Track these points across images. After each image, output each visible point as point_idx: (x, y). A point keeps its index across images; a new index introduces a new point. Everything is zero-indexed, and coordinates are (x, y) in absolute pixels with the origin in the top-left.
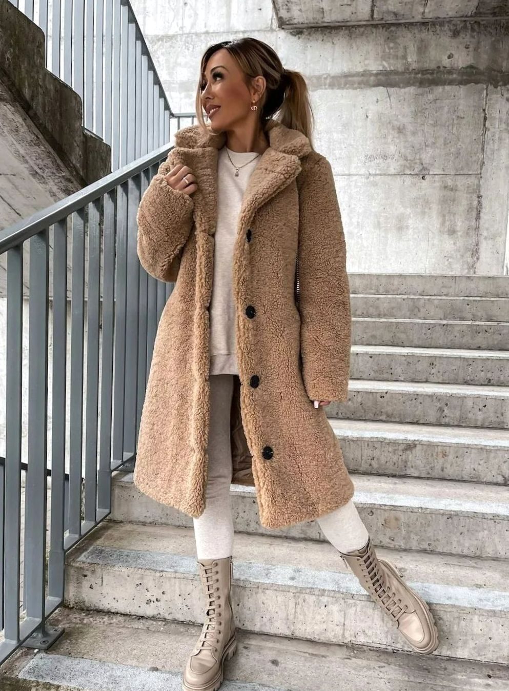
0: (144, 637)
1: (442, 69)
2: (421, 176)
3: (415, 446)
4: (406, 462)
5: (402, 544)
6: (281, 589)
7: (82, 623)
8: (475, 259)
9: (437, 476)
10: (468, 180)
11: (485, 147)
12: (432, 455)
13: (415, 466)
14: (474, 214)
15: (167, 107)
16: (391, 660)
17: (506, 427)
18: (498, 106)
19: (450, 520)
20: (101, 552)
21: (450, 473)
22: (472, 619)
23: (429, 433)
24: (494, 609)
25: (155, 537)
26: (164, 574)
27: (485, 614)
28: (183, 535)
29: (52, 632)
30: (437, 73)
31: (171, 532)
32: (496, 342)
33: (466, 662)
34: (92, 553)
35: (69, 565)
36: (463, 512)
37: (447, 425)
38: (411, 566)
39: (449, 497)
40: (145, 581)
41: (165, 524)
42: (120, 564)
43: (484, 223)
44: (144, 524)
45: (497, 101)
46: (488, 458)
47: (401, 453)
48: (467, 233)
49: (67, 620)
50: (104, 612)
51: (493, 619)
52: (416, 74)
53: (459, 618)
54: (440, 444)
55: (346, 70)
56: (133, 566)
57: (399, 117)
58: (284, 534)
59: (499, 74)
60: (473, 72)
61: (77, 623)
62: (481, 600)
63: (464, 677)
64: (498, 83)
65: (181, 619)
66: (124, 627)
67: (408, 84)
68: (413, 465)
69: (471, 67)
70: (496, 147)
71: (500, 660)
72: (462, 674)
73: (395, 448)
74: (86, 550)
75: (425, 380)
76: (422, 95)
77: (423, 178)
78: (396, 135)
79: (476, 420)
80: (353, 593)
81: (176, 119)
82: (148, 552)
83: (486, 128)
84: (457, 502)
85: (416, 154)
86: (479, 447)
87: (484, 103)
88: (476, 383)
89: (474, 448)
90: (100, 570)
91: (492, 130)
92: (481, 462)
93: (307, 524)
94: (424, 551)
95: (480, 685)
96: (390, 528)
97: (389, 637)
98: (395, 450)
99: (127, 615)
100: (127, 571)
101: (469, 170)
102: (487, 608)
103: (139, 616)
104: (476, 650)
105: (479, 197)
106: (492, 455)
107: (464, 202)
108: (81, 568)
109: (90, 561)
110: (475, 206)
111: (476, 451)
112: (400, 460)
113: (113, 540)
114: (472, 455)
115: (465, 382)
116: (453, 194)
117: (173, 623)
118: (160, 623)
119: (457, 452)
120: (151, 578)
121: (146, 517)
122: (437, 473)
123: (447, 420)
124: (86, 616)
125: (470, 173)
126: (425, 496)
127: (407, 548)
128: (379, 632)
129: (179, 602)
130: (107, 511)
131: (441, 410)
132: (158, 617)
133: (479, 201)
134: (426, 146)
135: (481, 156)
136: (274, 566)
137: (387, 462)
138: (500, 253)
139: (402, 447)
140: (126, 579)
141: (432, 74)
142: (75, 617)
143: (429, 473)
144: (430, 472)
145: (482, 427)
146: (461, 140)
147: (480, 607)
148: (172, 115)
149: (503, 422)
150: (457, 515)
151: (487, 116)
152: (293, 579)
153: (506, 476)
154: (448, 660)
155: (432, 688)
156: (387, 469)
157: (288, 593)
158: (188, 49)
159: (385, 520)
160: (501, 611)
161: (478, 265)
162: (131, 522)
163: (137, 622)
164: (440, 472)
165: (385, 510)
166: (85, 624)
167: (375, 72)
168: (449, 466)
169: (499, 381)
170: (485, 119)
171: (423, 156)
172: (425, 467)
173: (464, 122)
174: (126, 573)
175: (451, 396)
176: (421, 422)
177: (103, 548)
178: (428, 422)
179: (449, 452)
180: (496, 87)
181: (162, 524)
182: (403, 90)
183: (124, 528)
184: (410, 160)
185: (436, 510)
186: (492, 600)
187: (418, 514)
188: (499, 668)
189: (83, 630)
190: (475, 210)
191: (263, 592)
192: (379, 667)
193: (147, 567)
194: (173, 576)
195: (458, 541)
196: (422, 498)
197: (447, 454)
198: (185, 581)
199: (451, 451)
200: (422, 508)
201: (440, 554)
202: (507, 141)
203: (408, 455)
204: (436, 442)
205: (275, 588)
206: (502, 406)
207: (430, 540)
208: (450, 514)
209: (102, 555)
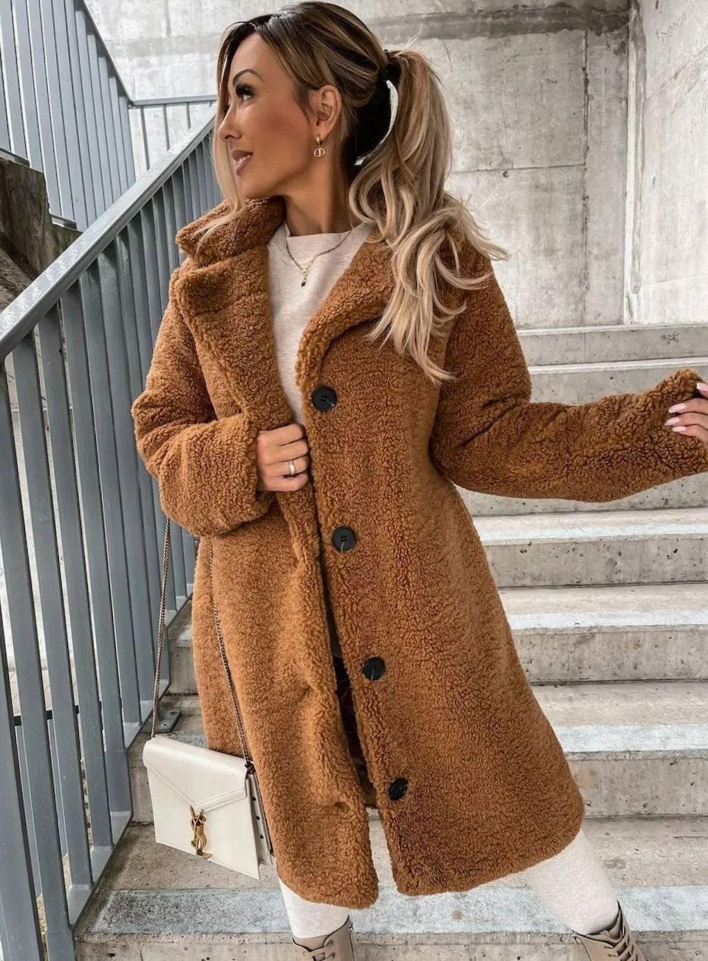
1: (520, 9)
2: (503, 172)
3: (593, 635)
4: (580, 661)
5: (604, 810)
6: (444, 941)
8: (584, 289)
9: (628, 677)
10: (568, 174)
11: (589, 125)
12: (620, 648)
13: (594, 666)
14: (579, 225)
15: (122, 92)
18: (602, 63)
19: (674, 767)
20: (131, 903)
21: (648, 671)
26: (246, 937)
30: (515, 14)
34: (116, 908)
35: (81, 941)
36: (693, 750)
37: (622, 584)
38: (629, 852)
39: (659, 718)
40: (215, 953)
42: (169, 929)
43: (594, 236)
45: (601, 54)
46: (702, 643)
47: (573, 649)
48: (571, 252)
52: (485, 17)
54: (630, 629)
55: (381, 14)
56: (191, 928)
57: (464, 83)
59: (602, 15)
60: (564, 13)
64: (601, 27)
67: (473, 32)
68: (592, 664)
69: (562, 5)
70: (604, 124)
73: (564, 642)
74: (104, 903)
75: (573, 510)
76: (495, 48)
77: (505, 175)
78: (462, 111)
79: (664, 573)
80: (561, 931)
81: (139, 111)
82: (210, 892)
83: (589, 96)
84: (676, 729)
85: (492, 139)
86: (688, 628)
87: (584, 58)
88: (648, 506)
89: (682, 631)
90: (135, 945)
91: (597, 98)
92: (692, 650)
94: (639, 817)
98: (564, 645)
100: (182, 940)
101: (569, 160)
105: (585, 198)
107: (565, 208)
108: (102, 943)
109: (117, 931)
110: (580, 212)
111: (683, 635)
112: (571, 659)
113: (145, 872)
114: (678, 641)
115: (632, 507)
116: (547, 195)
119: (656, 639)
120: (226, 948)
122: (628, 672)
123: (621, 577)
125: (570, 164)
126: (624, 722)
127: (612, 814)
130: (128, 814)
131: (612, 562)
133: (584, 205)
134: (506, 126)
135: (584, 138)
137: (551, 664)
138: (618, 277)
139: (573, 640)
140: (183, 954)
141: (507, 16)
143: (615, 674)
144: (618, 671)
145: (673, 582)
146: (554, 115)
148: (131, 104)
149: (703, 572)
151: (589, 77)
152: (458, 916)
156: (551, 675)
157: (457, 947)
161: (588, 297)
164: (633, 670)
165: (575, 763)
167: (424, 16)
168: (644, 661)
169: (680, 500)
170: (587, 82)
171: (503, 142)
172: (608, 665)
173: (557, 88)
174: (182, 945)
175: (626, 541)
176: (584, 582)
177: (133, 894)
178: (594, 581)
179: (644, 640)
180: (599, 34)
182: (466, 43)
184: (484, 149)
185: (652, 753)
187: (625, 762)
190: (580, 218)
191: (415, 949)
193: (216, 928)
194: (262, 940)
195: (688, 796)
196: (622, 727)
197: (641, 643)
198: (283, 947)
199: (647, 639)
200: (630, 752)
201: (662, 818)
202: (619, 113)
203: (583, 651)
204: (623, 627)
205: (434, 941)
206: (700, 549)
207: (646, 799)
208: (675, 758)
209: (135, 910)
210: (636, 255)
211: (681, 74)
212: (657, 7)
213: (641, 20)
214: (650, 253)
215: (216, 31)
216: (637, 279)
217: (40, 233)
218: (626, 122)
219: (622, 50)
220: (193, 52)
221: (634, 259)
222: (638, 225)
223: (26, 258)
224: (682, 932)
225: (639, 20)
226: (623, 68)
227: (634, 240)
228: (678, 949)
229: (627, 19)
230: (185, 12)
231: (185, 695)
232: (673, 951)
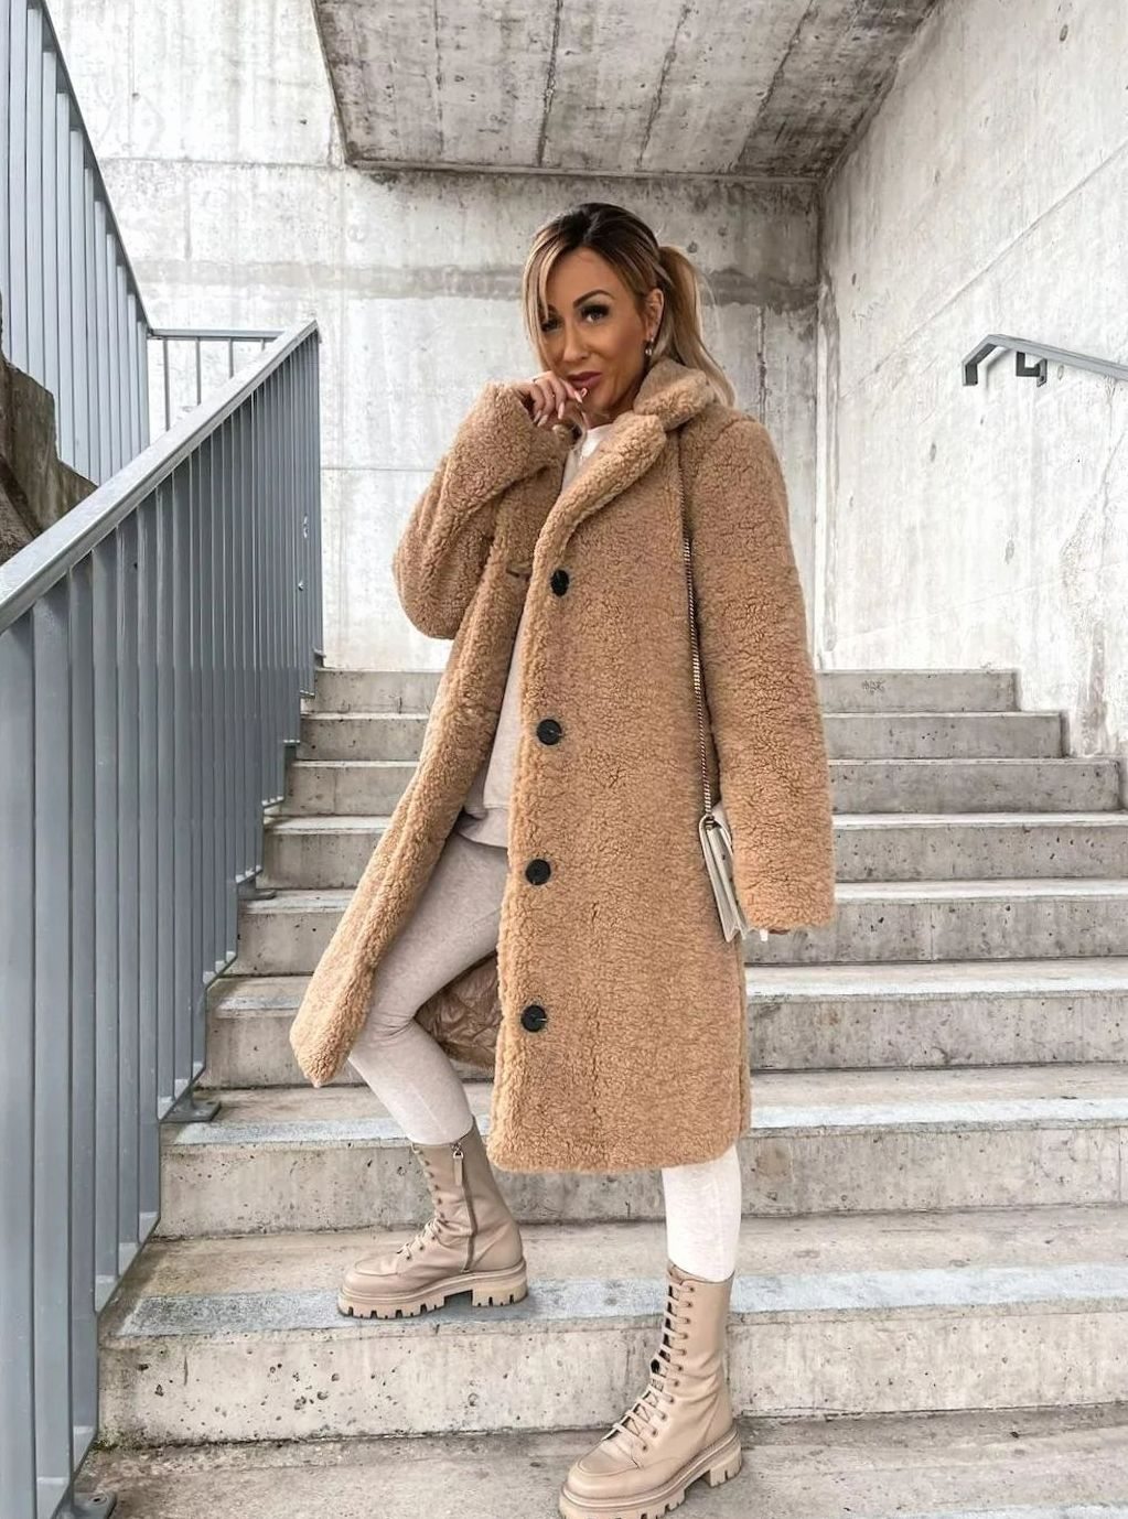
0: (306, 1481)
3: (778, 1007)
4: (762, 1041)
5: (793, 1205)
6: (594, 1326)
7: (149, 1476)
9: (822, 1064)
12: (812, 1023)
13: (780, 1047)
15: (141, 316)
16: (830, 1435)
17: (920, 958)
18: (784, 349)
19: (879, 1145)
20: (168, 1308)
21: (847, 1056)
22: (968, 1327)
23: (794, 979)
24: (1005, 1300)
25: (278, 1260)
26: (334, 1334)
27: (991, 1313)
28: (339, 1246)
29: (88, 1505)
31: (307, 1244)
32: (864, 798)
33: (965, 1415)
34: (148, 1312)
36: (901, 1124)
37: (815, 963)
38: (824, 1245)
39: (861, 1100)
40: (290, 1356)
41: (287, 1229)
42: (226, 1329)
44: (237, 1235)
45: (782, 338)
46: (912, 1017)
47: (752, 1025)
49: (109, 1475)
50: (192, 1445)
51: (1005, 1321)
53: (944, 1328)
54: (825, 999)
55: (491, 260)
56: (257, 1326)
58: (555, 1217)
59: (783, 288)
60: (735, 282)
61: (138, 1479)
62: (974, 1288)
63: (973, 1445)
64: (783, 303)
65: (378, 1431)
66: (251, 1469)
68: (777, 1046)
69: (731, 271)
70: (786, 426)
71: (1023, 1400)
72: (966, 1438)
74: (129, 1309)
79: (868, 949)
80: (741, 1310)
81: (161, 342)
82: (277, 1294)
83: (766, 389)
84: (881, 1107)
86: (896, 998)
87: (759, 341)
88: (847, 878)
89: (888, 1002)
90: (179, 1348)
91: (776, 393)
93: (602, 1188)
94: (836, 1213)
95: (1003, 1454)
96: (767, 1175)
97: (817, 1389)
99: (250, 1441)
100: (245, 1340)
102: (992, 1301)
103: (278, 1441)
104: (980, 1389)
106: (921, 1011)
108: (132, 1350)
109: (152, 1333)
111: (891, 1007)
113: (181, 1281)
114: (885, 1016)
117: (360, 1441)
118: (331, 1446)
119: (856, 1012)
120: (305, 1347)
121: (242, 1218)
122: (821, 1057)
123: (813, 953)
124: (152, 1458)
126: (818, 1103)
127: (803, 1210)
128: (796, 1385)
129: (371, 1391)
130: (153, 1216)
132: (323, 1434)
136: (563, 1281)
140: (245, 1361)
142: (130, 1466)
143: (807, 1060)
144: (809, 1057)
145: (879, 962)
147: (981, 1301)
148: (151, 333)
149: (916, 949)
150: (891, 1132)
151: (766, 366)
152: (611, 1302)
153: (948, 1050)
154: (929, 1417)
155: (924, 1475)
157: (612, 1333)
158: (144, 192)
159: (757, 1161)
160: (1017, 1303)
162: (205, 1235)
163: (276, 1454)
164: (829, 1054)
165: (757, 1140)
166: (159, 1478)
168: (843, 1041)
169: (887, 871)
170: (763, 371)
172: (798, 1047)
174: (245, 1348)
176: (767, 960)
177: (169, 1300)
178: (778, 959)
179: (843, 1013)
180: (779, 311)
181: (280, 1230)
183: (194, 1252)
185: (852, 1127)
186: (993, 1284)
187: (819, 1139)
188: (1026, 1416)
189: (160, 1491)
191: (558, 1338)
192: (812, 1454)
193: (291, 1325)
194: (356, 1334)
195: (897, 1185)
196: (815, 1108)
197: (839, 1017)
198: (384, 1342)
199: (847, 1013)
200: (825, 1127)
201: (866, 1214)
202: (805, 416)
203: (766, 1027)
204: (817, 997)
205: (581, 1327)
206: (911, 918)
207: (844, 1189)
208: (880, 1133)
209: (174, 1314)
210: (829, 599)
211: (883, 367)
212: (854, 282)
213: (833, 297)
214: (846, 598)
215: (259, 260)
216: (831, 631)
217: (42, 471)
218: (814, 427)
219: (809, 334)
220: (223, 283)
221: (827, 604)
222: (831, 561)
223: (25, 497)
224: (890, 1309)
225: (831, 298)
226: (810, 358)
227: (826, 581)
228: (885, 1330)
229: (816, 296)
230: (214, 229)
231: (223, 1089)
232: (880, 1334)
